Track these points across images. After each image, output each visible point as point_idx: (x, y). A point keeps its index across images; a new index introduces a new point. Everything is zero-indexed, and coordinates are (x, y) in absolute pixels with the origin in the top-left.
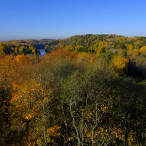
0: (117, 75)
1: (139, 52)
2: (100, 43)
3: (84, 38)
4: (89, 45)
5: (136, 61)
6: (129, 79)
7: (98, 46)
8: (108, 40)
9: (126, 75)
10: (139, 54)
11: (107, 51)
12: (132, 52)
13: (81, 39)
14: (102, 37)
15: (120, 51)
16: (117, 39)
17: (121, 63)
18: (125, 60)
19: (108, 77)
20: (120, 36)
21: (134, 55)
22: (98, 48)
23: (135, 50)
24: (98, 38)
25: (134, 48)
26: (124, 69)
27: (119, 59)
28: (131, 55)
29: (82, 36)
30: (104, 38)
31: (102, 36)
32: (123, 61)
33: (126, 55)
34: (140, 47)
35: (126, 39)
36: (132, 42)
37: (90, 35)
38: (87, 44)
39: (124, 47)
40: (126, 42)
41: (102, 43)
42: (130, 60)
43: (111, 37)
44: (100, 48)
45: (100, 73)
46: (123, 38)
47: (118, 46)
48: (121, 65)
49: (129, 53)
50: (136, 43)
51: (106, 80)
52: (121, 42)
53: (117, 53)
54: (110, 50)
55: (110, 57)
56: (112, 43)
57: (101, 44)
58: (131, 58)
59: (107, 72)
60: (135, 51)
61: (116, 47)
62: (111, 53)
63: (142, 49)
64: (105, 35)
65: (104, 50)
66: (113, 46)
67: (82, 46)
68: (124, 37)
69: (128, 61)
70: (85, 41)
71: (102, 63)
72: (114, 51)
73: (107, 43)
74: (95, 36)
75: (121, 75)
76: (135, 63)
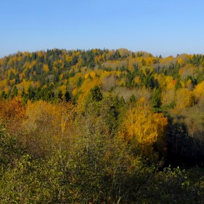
0: (136, 162)
1: (193, 98)
2: (87, 73)
3: (42, 60)
4: (57, 80)
5: (187, 121)
6: (171, 174)
7: (80, 82)
8: (107, 64)
9: (161, 163)
10: (194, 101)
11: (105, 95)
12: (175, 96)
13: (34, 62)
14: (92, 59)
15: (144, 94)
16: (132, 61)
17: (146, 127)
18: (157, 120)
19: (112, 170)
20: (140, 55)
21: (181, 106)
22: (83, 86)
23: (182, 90)
24: (81, 61)
25: (178, 86)
26: (155, 146)
27: (141, 117)
28: (173, 106)
29: (35, 55)
30: (97, 59)
31: (90, 53)
32: (153, 122)
33: (159, 104)
34: (195, 83)
35: (155, 62)
36: (173, 69)
37: (58, 53)
38: (51, 77)
39: (153, 84)
40: (157, 71)
41: (93, 74)
42: (170, 120)
43: (116, 56)
44: (87, 88)
45: (89, 157)
46: (147, 60)
47: (137, 80)
48: (148, 133)
49: (167, 98)
50: (184, 73)
51: (107, 178)
52: (144, 69)
53: (133, 100)
55: (115, 112)
56: (119, 73)
57: (90, 77)
58: (173, 113)
59: (108, 154)
60: (183, 96)
61: (130, 85)
62: (119, 102)
63: (199, 87)
64: (99, 52)
65: (97, 94)
66: (123, 81)
67: (38, 84)
68: (151, 56)
69: (164, 122)
70: (46, 67)
72: (126, 95)
73: (108, 73)
74: (70, 53)
75: (149, 164)
76: (184, 127)
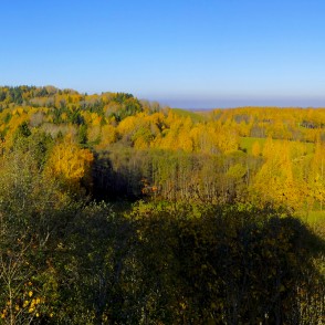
0: (64, 198)
1: (117, 134)
2: (15, 109)
5: (112, 157)
6: (97, 208)
7: (8, 117)
8: (35, 101)
9: (88, 198)
10: (118, 137)
11: (33, 130)
12: (100, 132)
14: (20, 95)
15: (70, 130)
16: (59, 98)
17: (73, 163)
18: (83, 156)
19: (41, 207)
20: (67, 92)
21: (105, 141)
22: (11, 123)
23: (106, 127)
24: (8, 97)
25: (103, 122)
26: (82, 182)
27: (68, 153)
28: (98, 141)
30: (24, 95)
31: (18, 89)
32: (79, 158)
33: (85, 141)
34: (118, 120)
35: (81, 99)
36: (98, 107)
39: (79, 121)
40: (83, 108)
41: (21, 110)
42: (96, 156)
43: (44, 93)
44: (15, 123)
45: (18, 194)
46: (74, 97)
47: (64, 116)
48: (75, 169)
49: (92, 135)
50: (108, 110)
51: (35, 215)
52: (70, 105)
53: (60, 136)
54: (42, 130)
55: (43, 148)
56: (46, 110)
57: (18, 113)
58: (98, 149)
59: (36, 190)
60: (108, 132)
61: (57, 122)
62: (47, 138)
63: (123, 124)
64: (27, 89)
65: (25, 130)
66: (50, 117)
68: (77, 93)
69: (90, 157)
71: (21, 166)
72: (53, 131)
73: (34, 109)
75: (77, 199)
76: (109, 163)
